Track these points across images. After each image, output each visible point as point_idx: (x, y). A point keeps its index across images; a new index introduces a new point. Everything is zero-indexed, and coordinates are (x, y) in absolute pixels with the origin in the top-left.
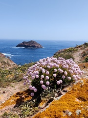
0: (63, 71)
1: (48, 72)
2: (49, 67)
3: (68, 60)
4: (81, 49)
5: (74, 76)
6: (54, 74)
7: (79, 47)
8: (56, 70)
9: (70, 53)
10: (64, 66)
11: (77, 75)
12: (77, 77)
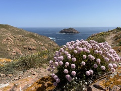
0: (94, 58)
1: (75, 59)
2: (76, 51)
3: (102, 43)
4: (113, 33)
5: (110, 65)
6: (83, 62)
7: (112, 31)
8: (85, 56)
9: (103, 37)
10: (97, 51)
11: (114, 64)
12: (114, 67)
